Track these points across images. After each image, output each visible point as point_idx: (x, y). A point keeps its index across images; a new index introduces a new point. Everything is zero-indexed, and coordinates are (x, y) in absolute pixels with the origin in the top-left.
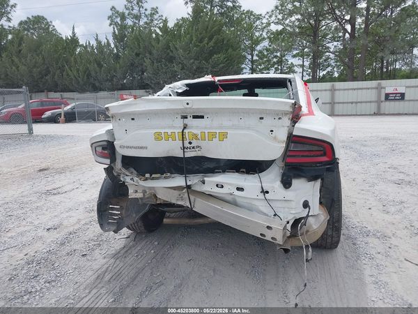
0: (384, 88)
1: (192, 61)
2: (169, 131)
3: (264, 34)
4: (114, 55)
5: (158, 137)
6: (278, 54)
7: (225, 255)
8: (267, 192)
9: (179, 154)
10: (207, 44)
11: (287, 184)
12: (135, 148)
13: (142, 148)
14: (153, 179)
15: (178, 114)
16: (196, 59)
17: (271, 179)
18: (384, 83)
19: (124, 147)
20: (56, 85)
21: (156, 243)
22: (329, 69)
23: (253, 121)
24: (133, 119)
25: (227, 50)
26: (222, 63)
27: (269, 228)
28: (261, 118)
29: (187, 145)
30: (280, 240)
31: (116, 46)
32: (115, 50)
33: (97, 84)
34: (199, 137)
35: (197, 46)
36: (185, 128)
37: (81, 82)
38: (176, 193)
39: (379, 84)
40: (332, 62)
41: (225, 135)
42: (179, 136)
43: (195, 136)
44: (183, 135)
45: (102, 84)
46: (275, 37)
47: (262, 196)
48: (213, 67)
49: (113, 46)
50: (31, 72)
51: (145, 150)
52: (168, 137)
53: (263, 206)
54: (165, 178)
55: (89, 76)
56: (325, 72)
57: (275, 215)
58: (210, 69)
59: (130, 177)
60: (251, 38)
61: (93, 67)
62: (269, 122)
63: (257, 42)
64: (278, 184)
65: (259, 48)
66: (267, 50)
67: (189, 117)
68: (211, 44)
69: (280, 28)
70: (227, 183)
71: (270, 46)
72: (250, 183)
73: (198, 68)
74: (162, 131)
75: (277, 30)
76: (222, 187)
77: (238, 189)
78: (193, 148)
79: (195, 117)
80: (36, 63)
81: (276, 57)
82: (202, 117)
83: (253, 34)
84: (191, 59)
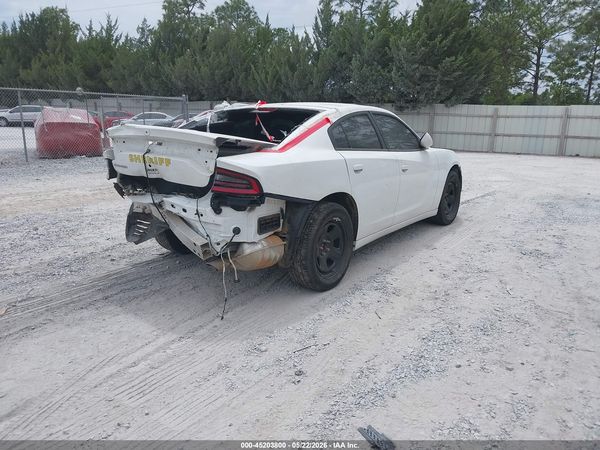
1: (415, 66)
4: (315, 54)
5: (131, 158)
8: (202, 215)
9: (144, 174)
10: (440, 42)
12: (121, 166)
16: (422, 64)
17: (205, 205)
20: (240, 92)
24: (124, 142)
27: (195, 244)
28: (199, 150)
29: (148, 167)
31: (317, 42)
32: (315, 46)
33: (288, 94)
34: (154, 161)
35: (424, 44)
36: (147, 152)
37: (269, 90)
41: (169, 162)
43: (152, 161)
44: (144, 158)
45: (293, 94)
48: (444, 75)
49: (313, 41)
50: (213, 74)
51: (127, 169)
52: (136, 159)
55: (279, 81)
57: (208, 236)
58: (439, 77)
61: (284, 70)
62: (204, 153)
64: (209, 209)
68: (447, 42)
70: (177, 204)
73: (422, 76)
77: (183, 210)
78: (153, 170)
80: (220, 63)
82: (161, 144)
84: (416, 62)
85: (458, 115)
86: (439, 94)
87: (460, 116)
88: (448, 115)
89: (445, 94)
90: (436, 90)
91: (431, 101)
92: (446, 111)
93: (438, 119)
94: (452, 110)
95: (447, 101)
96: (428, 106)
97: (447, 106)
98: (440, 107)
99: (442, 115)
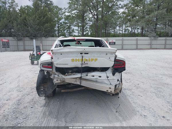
0: (109, 40)
1: (36, 26)
2: (77, 58)
3: (63, 16)
5: (73, 60)
6: (69, 25)
7: (85, 100)
8: (108, 77)
9: (80, 66)
10: (43, 19)
11: (114, 74)
12: (63, 64)
13: (66, 64)
14: (69, 75)
15: (79, 52)
16: (38, 25)
17: (109, 73)
18: (109, 38)
19: (58, 64)
21: (58, 100)
22: (87, 32)
23: (104, 55)
24: (61, 54)
25: (50, 22)
26: (49, 27)
27: (110, 88)
28: (107, 54)
29: (83, 63)
30: (113, 92)
34: (88, 60)
35: (38, 20)
36: (83, 57)
38: (74, 80)
39: (107, 39)
40: (88, 29)
41: (96, 60)
42: (80, 60)
43: (87, 60)
44: (82, 60)
46: (67, 18)
47: (107, 79)
48: (45, 29)
51: (67, 65)
52: (76, 60)
53: (107, 82)
54: (73, 74)
56: (85, 33)
57: (111, 84)
58: (44, 29)
59: (57, 75)
60: (57, 17)
62: (109, 55)
63: (60, 19)
64: (111, 74)
65: (61, 22)
66: (64, 23)
67: (83, 54)
68: (45, 19)
69: (69, 14)
70: (96, 75)
71: (65, 21)
72: (103, 74)
73: (38, 29)
74: (75, 58)
75: (68, 15)
76: (94, 76)
77: (99, 77)
78: (85, 64)
79: (85, 53)
81: (67, 26)
82: (88, 53)
83: (58, 16)
84: (36, 25)
85: (49, 40)
86: (43, 34)
87: (50, 40)
88: (46, 40)
89: (45, 34)
90: (43, 33)
91: (41, 36)
92: (45, 39)
93: (43, 42)
94: (47, 39)
95: (46, 36)
96: (40, 38)
97: (46, 38)
98: (43, 38)
99: (44, 40)
